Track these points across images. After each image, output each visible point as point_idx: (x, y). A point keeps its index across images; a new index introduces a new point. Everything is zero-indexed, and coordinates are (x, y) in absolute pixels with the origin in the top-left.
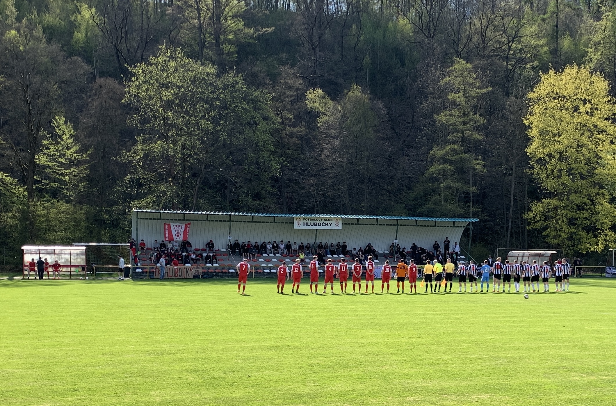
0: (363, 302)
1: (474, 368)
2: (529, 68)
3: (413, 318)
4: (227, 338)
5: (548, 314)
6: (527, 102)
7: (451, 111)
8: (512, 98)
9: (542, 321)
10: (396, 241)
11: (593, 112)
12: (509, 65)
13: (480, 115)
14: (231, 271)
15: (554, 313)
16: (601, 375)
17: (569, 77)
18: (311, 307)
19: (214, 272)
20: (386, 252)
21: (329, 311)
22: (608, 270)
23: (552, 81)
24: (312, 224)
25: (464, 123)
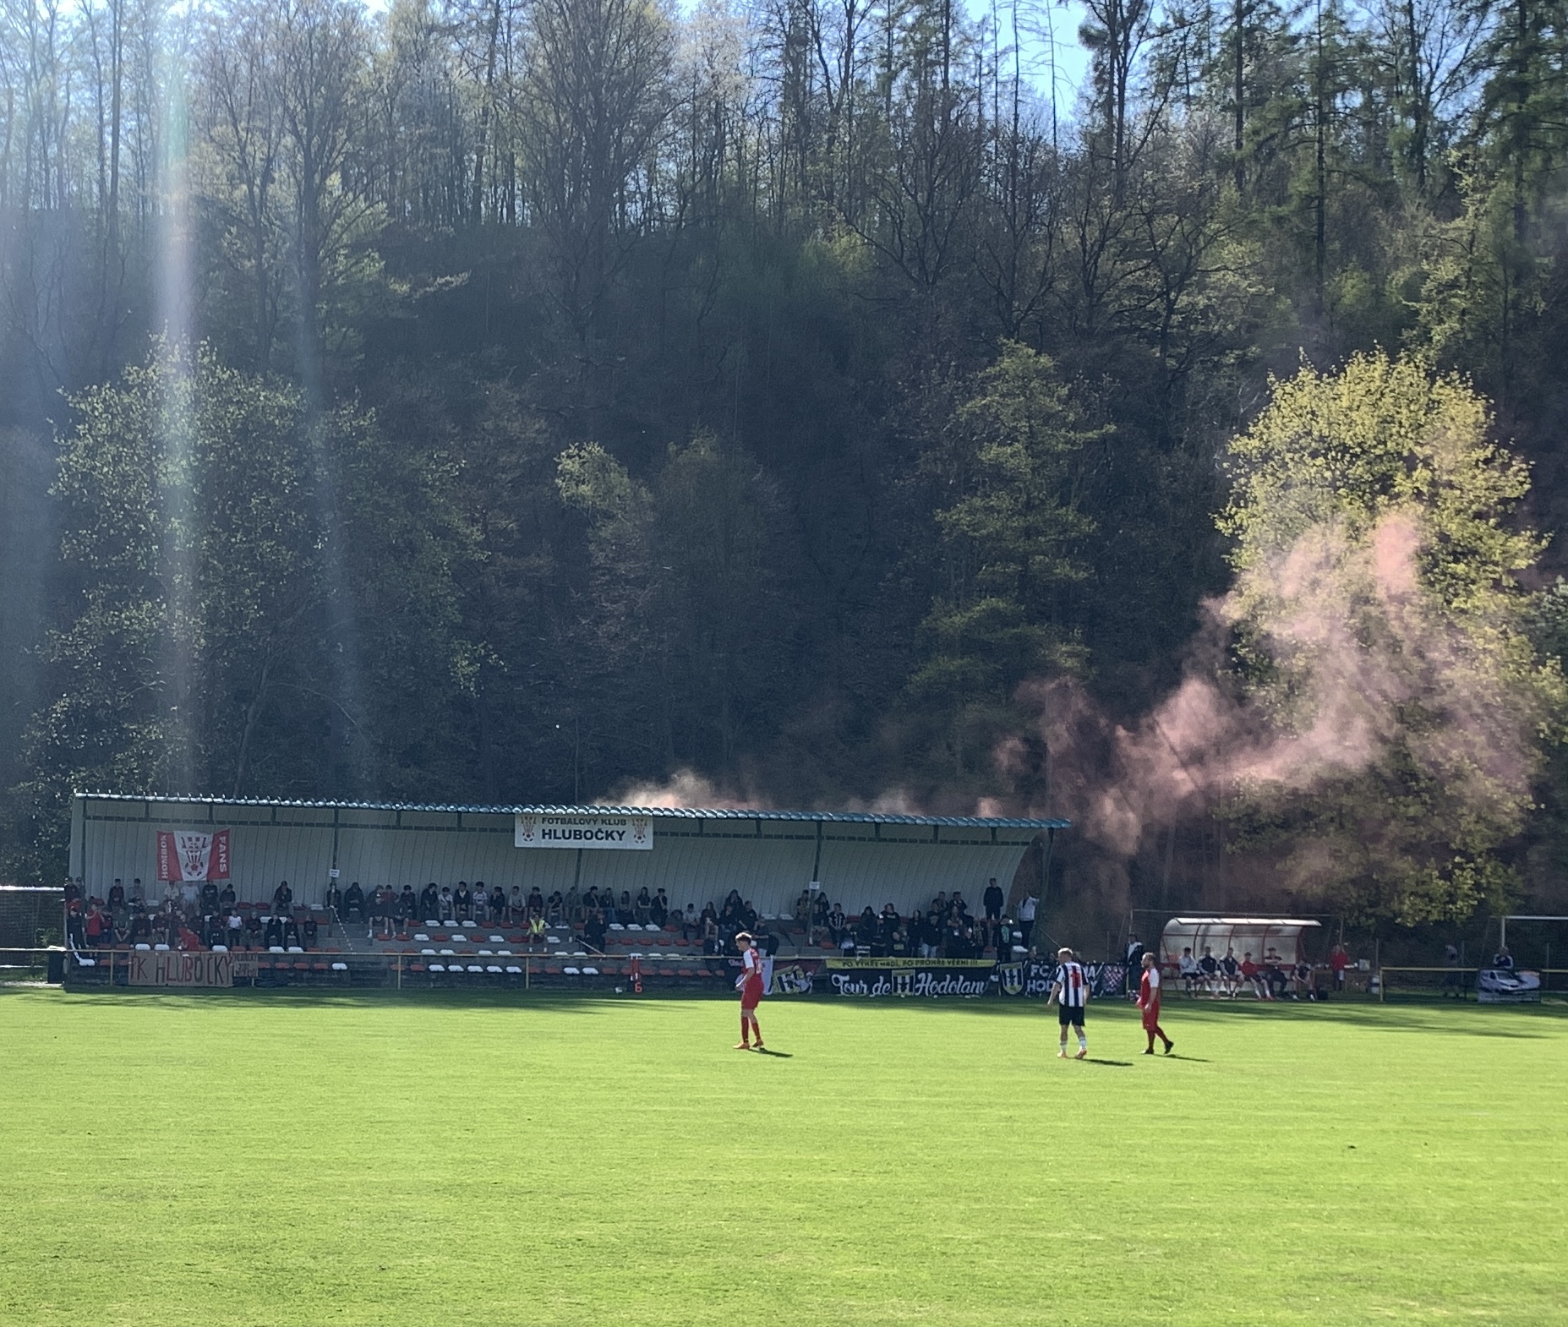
0: (714, 1064)
1: (1058, 1270)
2: (1233, 364)
3: (865, 1114)
4: (322, 1157)
5: (1291, 1114)
6: (1225, 465)
7: (989, 496)
8: (1180, 455)
9: (1274, 1134)
10: (817, 886)
11: (1437, 494)
12: (1169, 356)
13: (1081, 509)
14: (336, 966)
15: (1311, 1109)
16: (1464, 1305)
17: (1361, 389)
18: (561, 1073)
19: (290, 970)
20: (786, 916)
21: (612, 1088)
22: (1487, 982)
23: (1305, 401)
24: (567, 835)
25: (1028, 533)
